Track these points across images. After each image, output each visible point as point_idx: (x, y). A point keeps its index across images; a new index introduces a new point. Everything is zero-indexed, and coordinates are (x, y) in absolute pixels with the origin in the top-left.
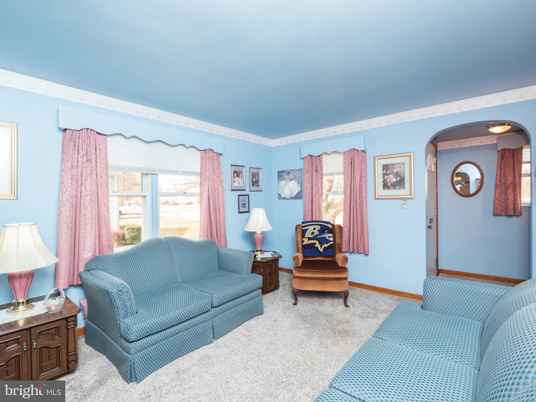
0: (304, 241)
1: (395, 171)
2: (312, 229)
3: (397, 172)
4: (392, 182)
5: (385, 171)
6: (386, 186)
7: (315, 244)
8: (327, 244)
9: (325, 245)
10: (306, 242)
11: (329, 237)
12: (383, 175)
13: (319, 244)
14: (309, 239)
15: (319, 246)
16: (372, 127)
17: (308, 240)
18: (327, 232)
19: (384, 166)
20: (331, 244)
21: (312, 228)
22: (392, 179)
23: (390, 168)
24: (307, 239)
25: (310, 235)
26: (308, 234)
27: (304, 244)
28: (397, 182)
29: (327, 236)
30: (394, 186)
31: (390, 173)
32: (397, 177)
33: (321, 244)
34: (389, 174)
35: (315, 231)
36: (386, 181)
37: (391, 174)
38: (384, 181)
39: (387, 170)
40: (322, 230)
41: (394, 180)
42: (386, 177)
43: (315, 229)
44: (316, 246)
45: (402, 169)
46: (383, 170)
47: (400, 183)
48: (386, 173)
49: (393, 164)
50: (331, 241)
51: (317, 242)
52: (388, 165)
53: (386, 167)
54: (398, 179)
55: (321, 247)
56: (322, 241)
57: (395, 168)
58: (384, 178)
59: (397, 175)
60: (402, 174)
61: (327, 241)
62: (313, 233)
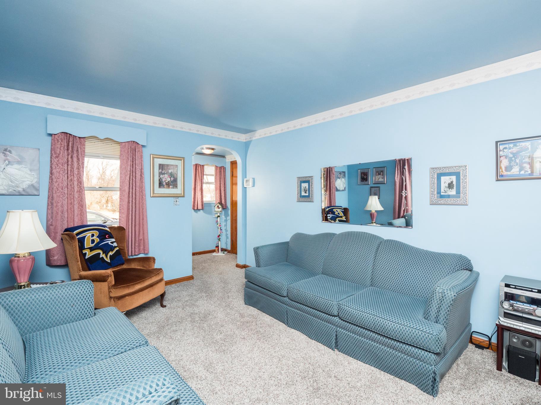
0: (86, 253)
1: (170, 171)
2: (89, 236)
3: (171, 172)
4: (167, 182)
5: (160, 170)
6: (161, 185)
7: (100, 254)
8: (112, 251)
9: (111, 253)
10: (89, 254)
11: (112, 243)
12: (159, 174)
13: (103, 254)
14: (91, 249)
15: (104, 256)
16: (147, 124)
17: (91, 251)
18: (108, 236)
19: (160, 165)
20: (117, 250)
21: (88, 234)
22: (166, 178)
23: (165, 168)
24: (89, 250)
25: (91, 245)
26: (88, 244)
27: (87, 257)
28: (171, 182)
29: (109, 241)
30: (168, 185)
31: (165, 172)
32: (171, 177)
33: (106, 253)
34: (164, 174)
35: (94, 238)
36: (162, 180)
37: (166, 174)
38: (159, 180)
39: (162, 170)
40: (101, 236)
41: (169, 179)
42: (161, 176)
43: (93, 235)
44: (101, 256)
45: (175, 171)
46: (159, 169)
47: (173, 183)
48: (161, 172)
49: (168, 165)
50: (115, 247)
51: (101, 252)
52: (164, 165)
53: (161, 166)
54: (172, 179)
55: (107, 256)
56: (107, 249)
57: (170, 169)
58: (159, 176)
59: (171, 175)
60: (175, 175)
61: (112, 248)
62: (93, 241)
